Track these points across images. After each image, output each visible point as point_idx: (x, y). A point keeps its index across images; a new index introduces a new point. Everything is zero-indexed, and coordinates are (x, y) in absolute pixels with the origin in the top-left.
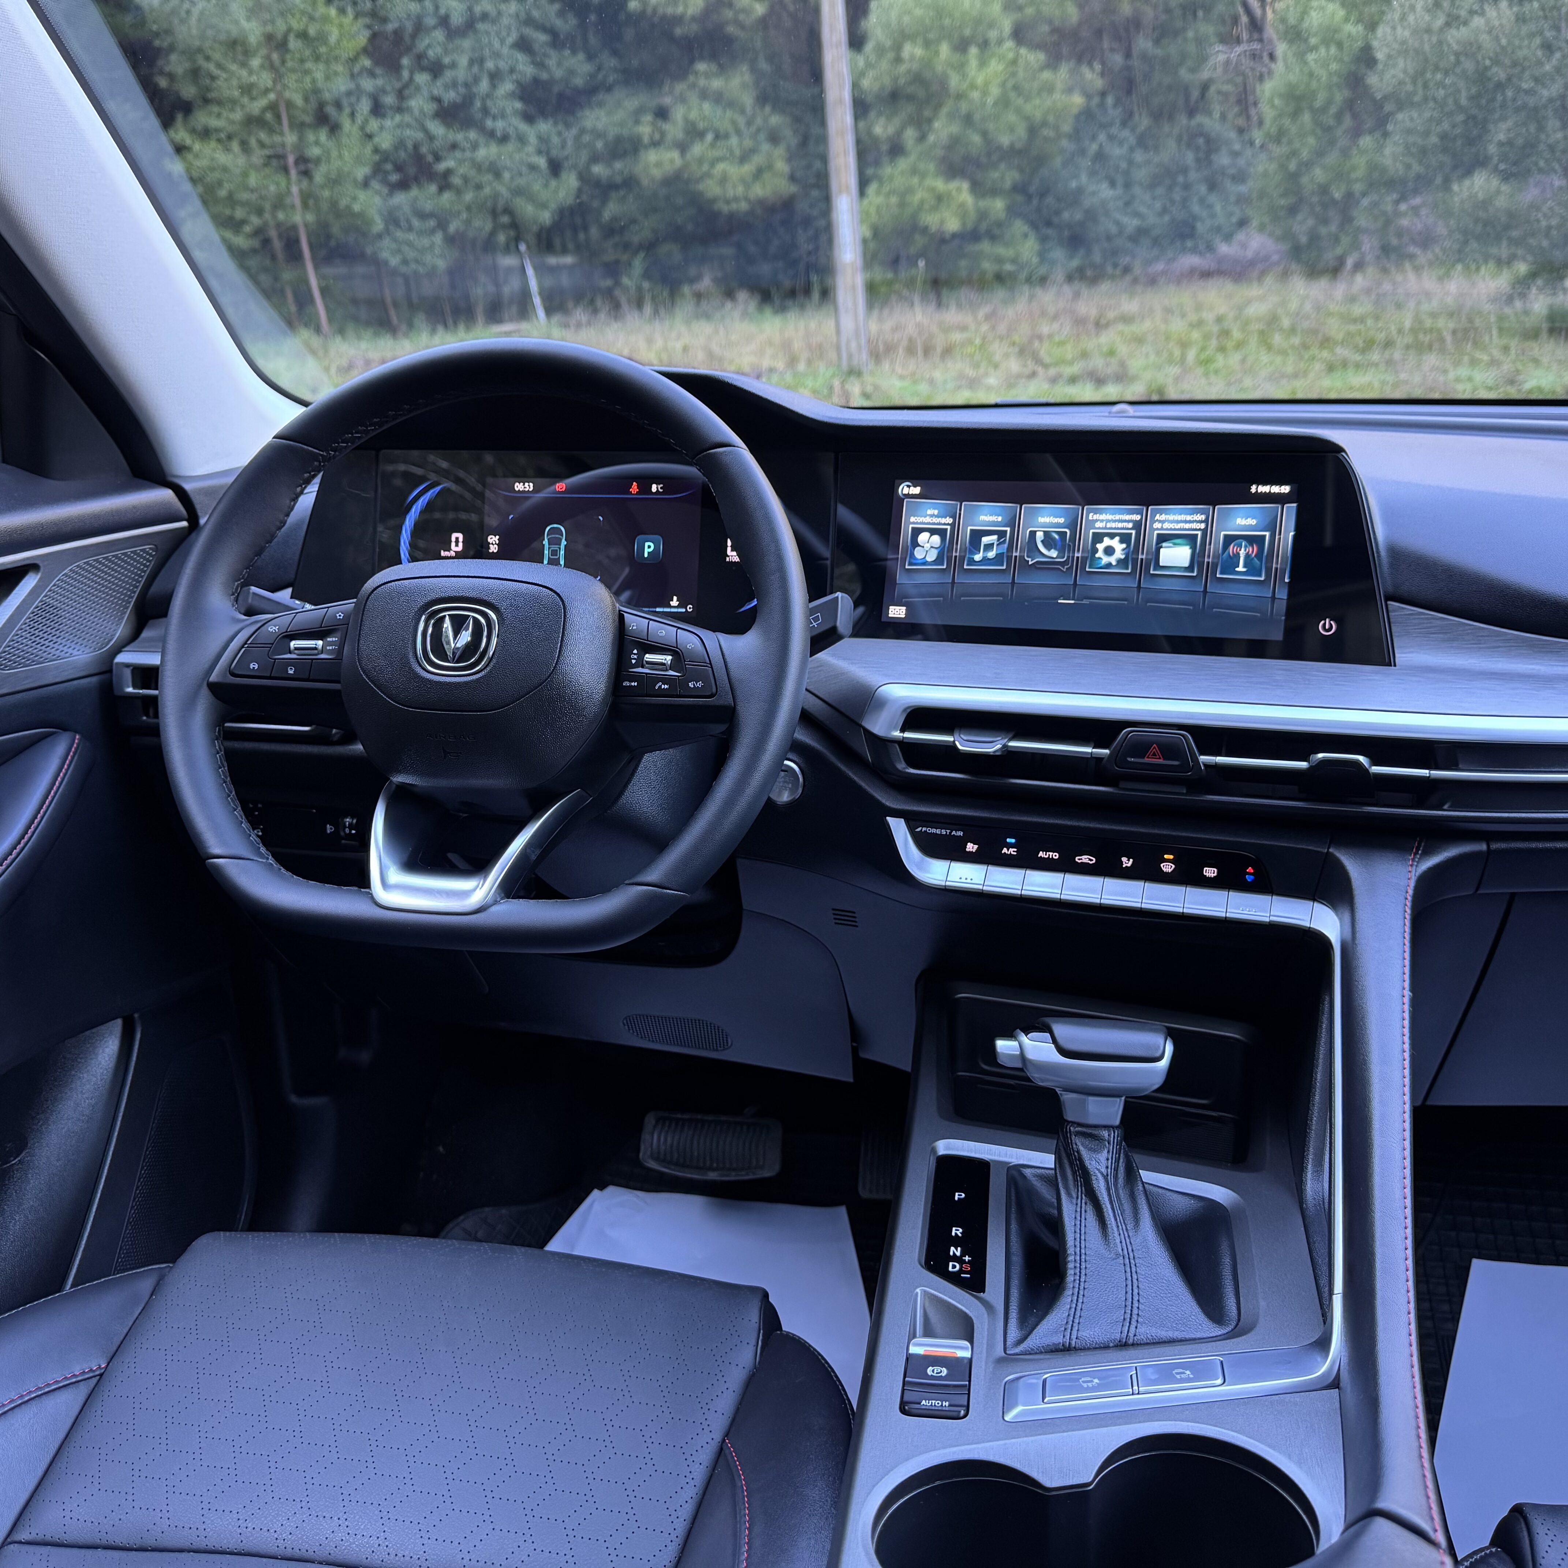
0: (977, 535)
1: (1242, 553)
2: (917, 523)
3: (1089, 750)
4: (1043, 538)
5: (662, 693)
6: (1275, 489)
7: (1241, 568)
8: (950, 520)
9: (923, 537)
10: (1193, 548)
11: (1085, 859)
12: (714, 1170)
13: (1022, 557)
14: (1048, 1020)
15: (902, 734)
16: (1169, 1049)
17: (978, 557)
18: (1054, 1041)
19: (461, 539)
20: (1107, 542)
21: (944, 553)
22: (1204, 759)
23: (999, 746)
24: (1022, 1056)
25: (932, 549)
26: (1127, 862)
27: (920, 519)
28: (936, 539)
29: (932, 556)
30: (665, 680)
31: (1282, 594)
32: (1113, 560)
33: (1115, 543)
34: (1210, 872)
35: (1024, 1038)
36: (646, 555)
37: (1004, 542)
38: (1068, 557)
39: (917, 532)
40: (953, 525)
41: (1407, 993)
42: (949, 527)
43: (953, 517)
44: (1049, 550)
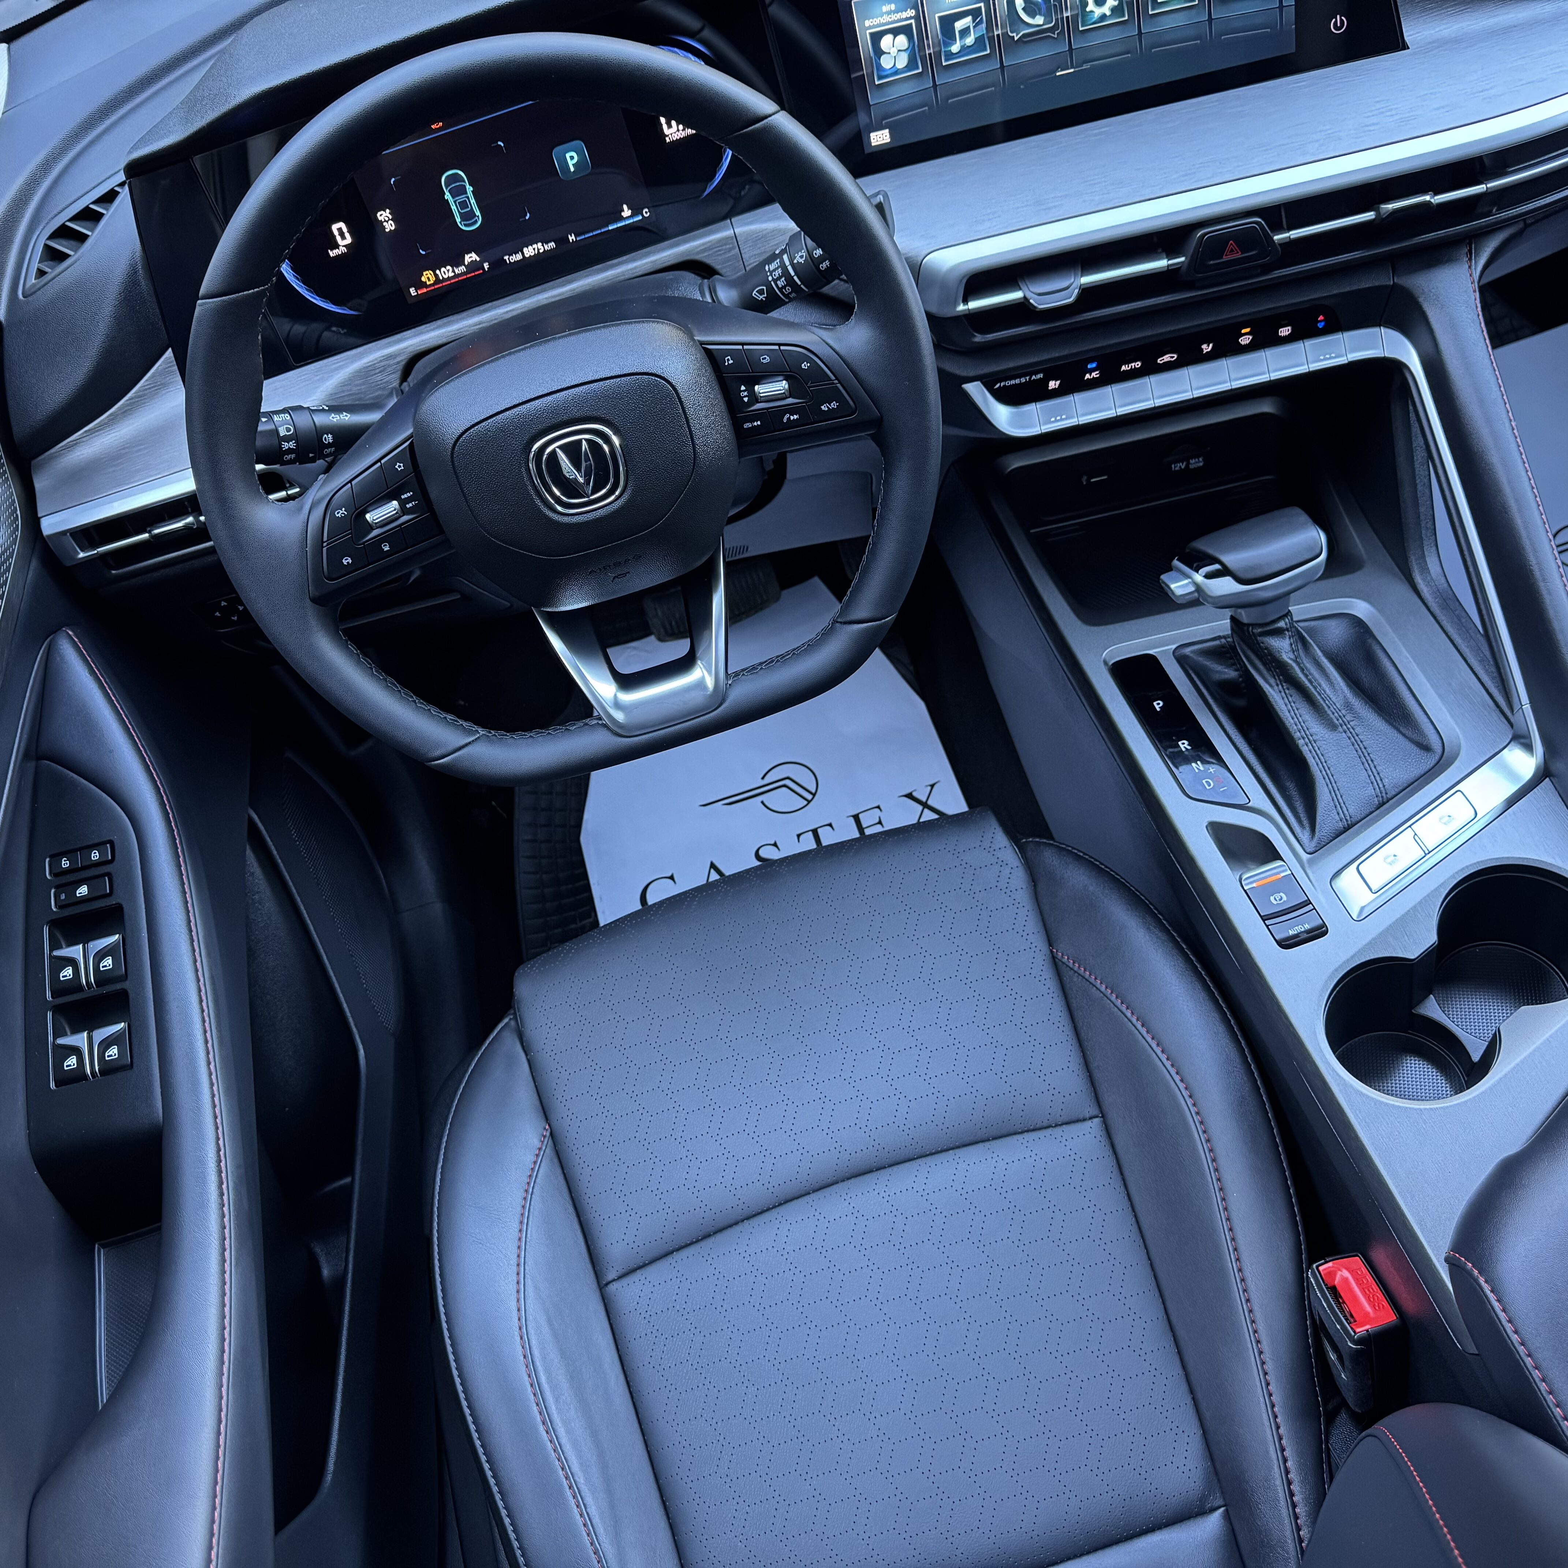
0: (948, 22)
2: (874, 27)
3: (1163, 263)
4: (1023, 5)
5: (792, 424)
8: (912, 13)
9: (886, 42)
11: (1167, 358)
13: (1005, 34)
15: (966, 307)
16: (1323, 539)
17: (955, 48)
18: (1228, 572)
19: (345, 229)
21: (916, 54)
22: (1278, 238)
23: (1076, 288)
25: (900, 53)
26: (1207, 349)
27: (876, 21)
28: (902, 40)
29: (902, 62)
30: (792, 410)
31: (1290, 1)
32: (1106, 9)
34: (1285, 331)
36: (572, 169)
37: (981, 21)
38: (1057, 20)
39: (877, 37)
40: (917, 18)
42: (913, 21)
43: (913, 7)
44: (1033, 17)
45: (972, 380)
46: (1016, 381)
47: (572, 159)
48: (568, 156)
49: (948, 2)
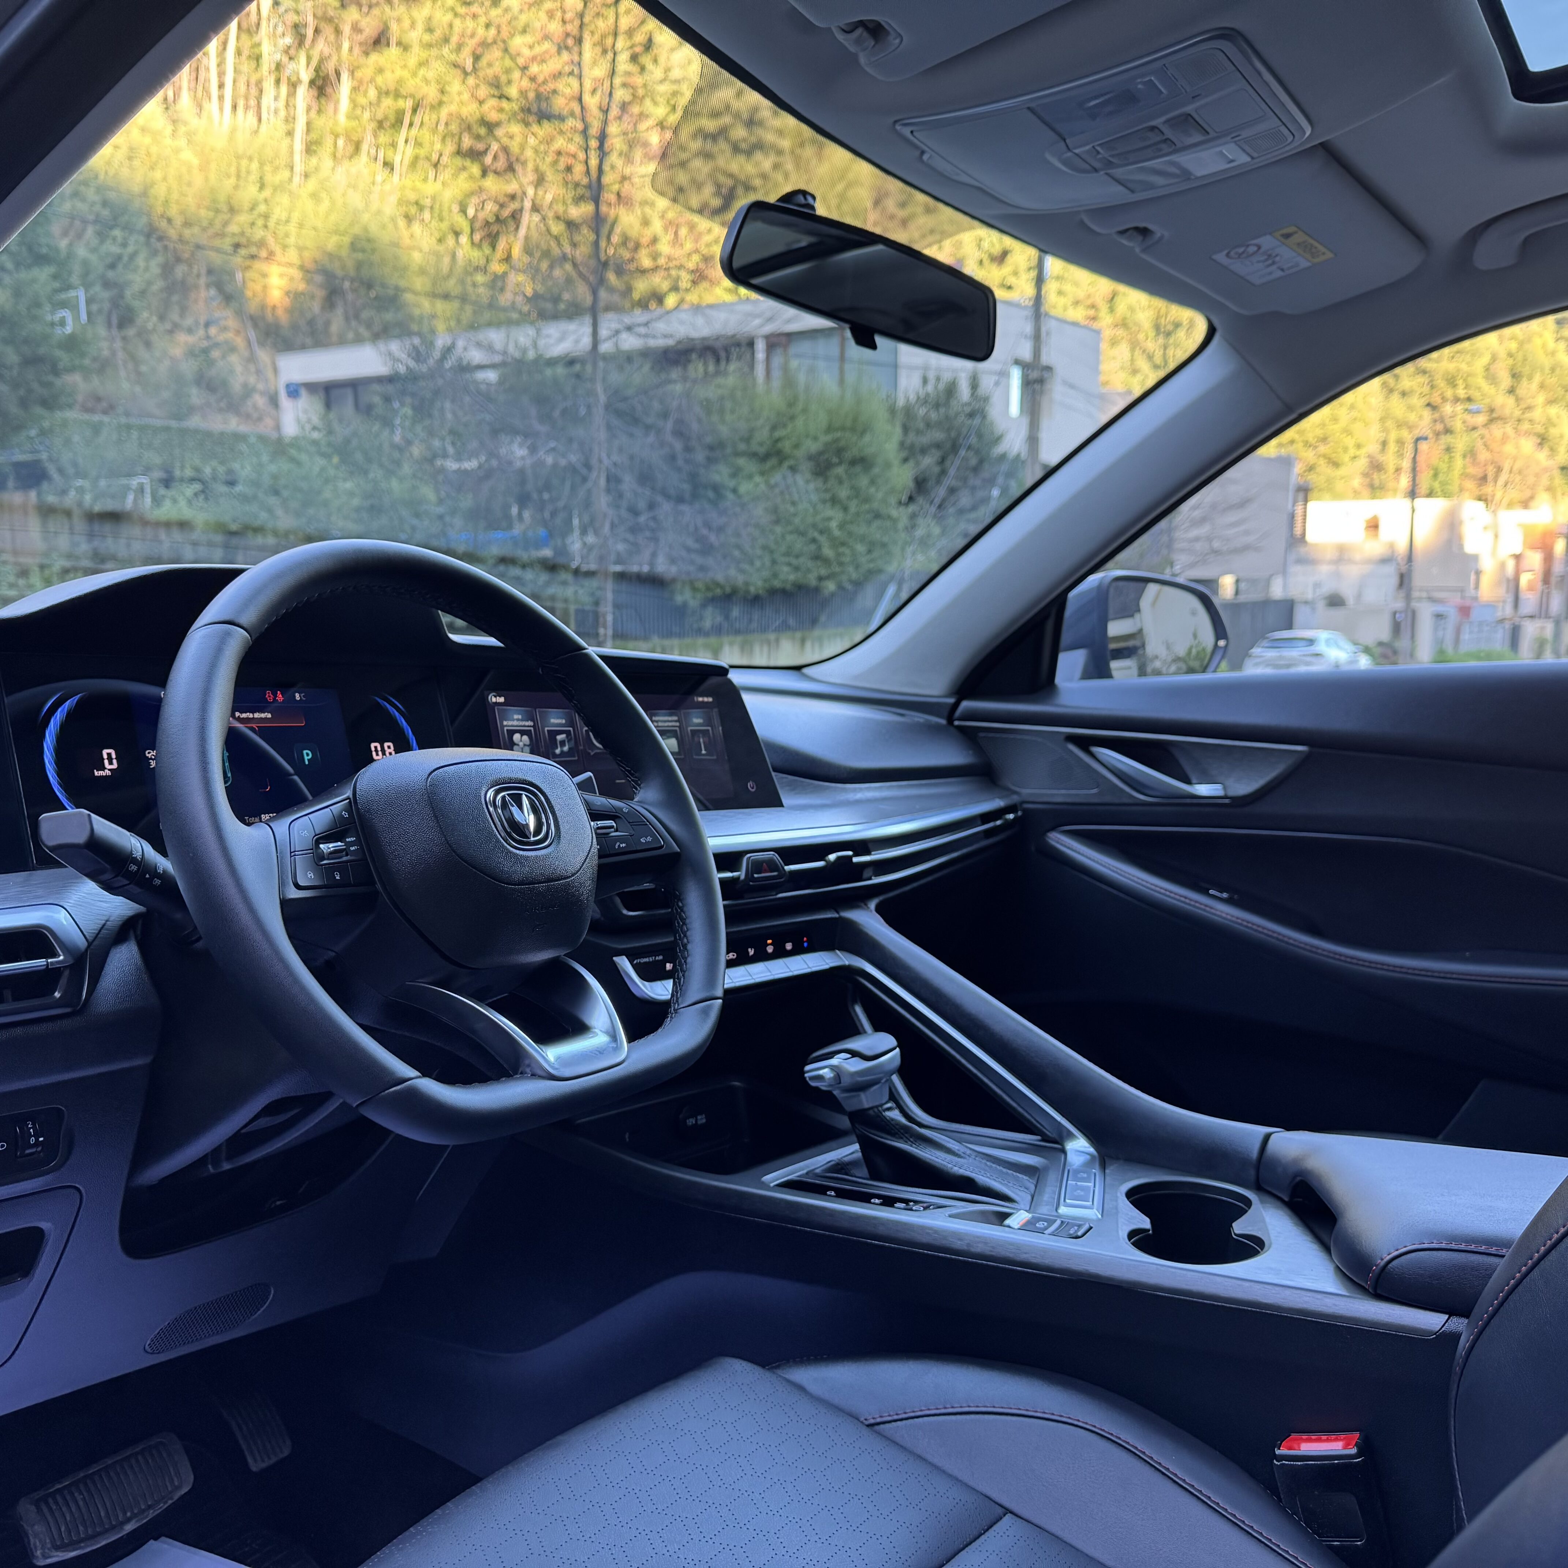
0: (552, 735)
2: (509, 726)
6: (705, 699)
7: (704, 752)
8: (531, 723)
9: (517, 737)
10: (677, 739)
13: (586, 750)
17: (558, 751)
19: (114, 756)
21: (534, 749)
22: (787, 868)
25: (525, 746)
26: (751, 952)
27: (510, 723)
28: (525, 738)
31: (727, 767)
34: (787, 946)
36: (307, 763)
39: (511, 733)
40: (534, 726)
42: (532, 729)
43: (532, 720)
45: (620, 953)
46: (646, 960)
48: (305, 752)
49: (553, 721)
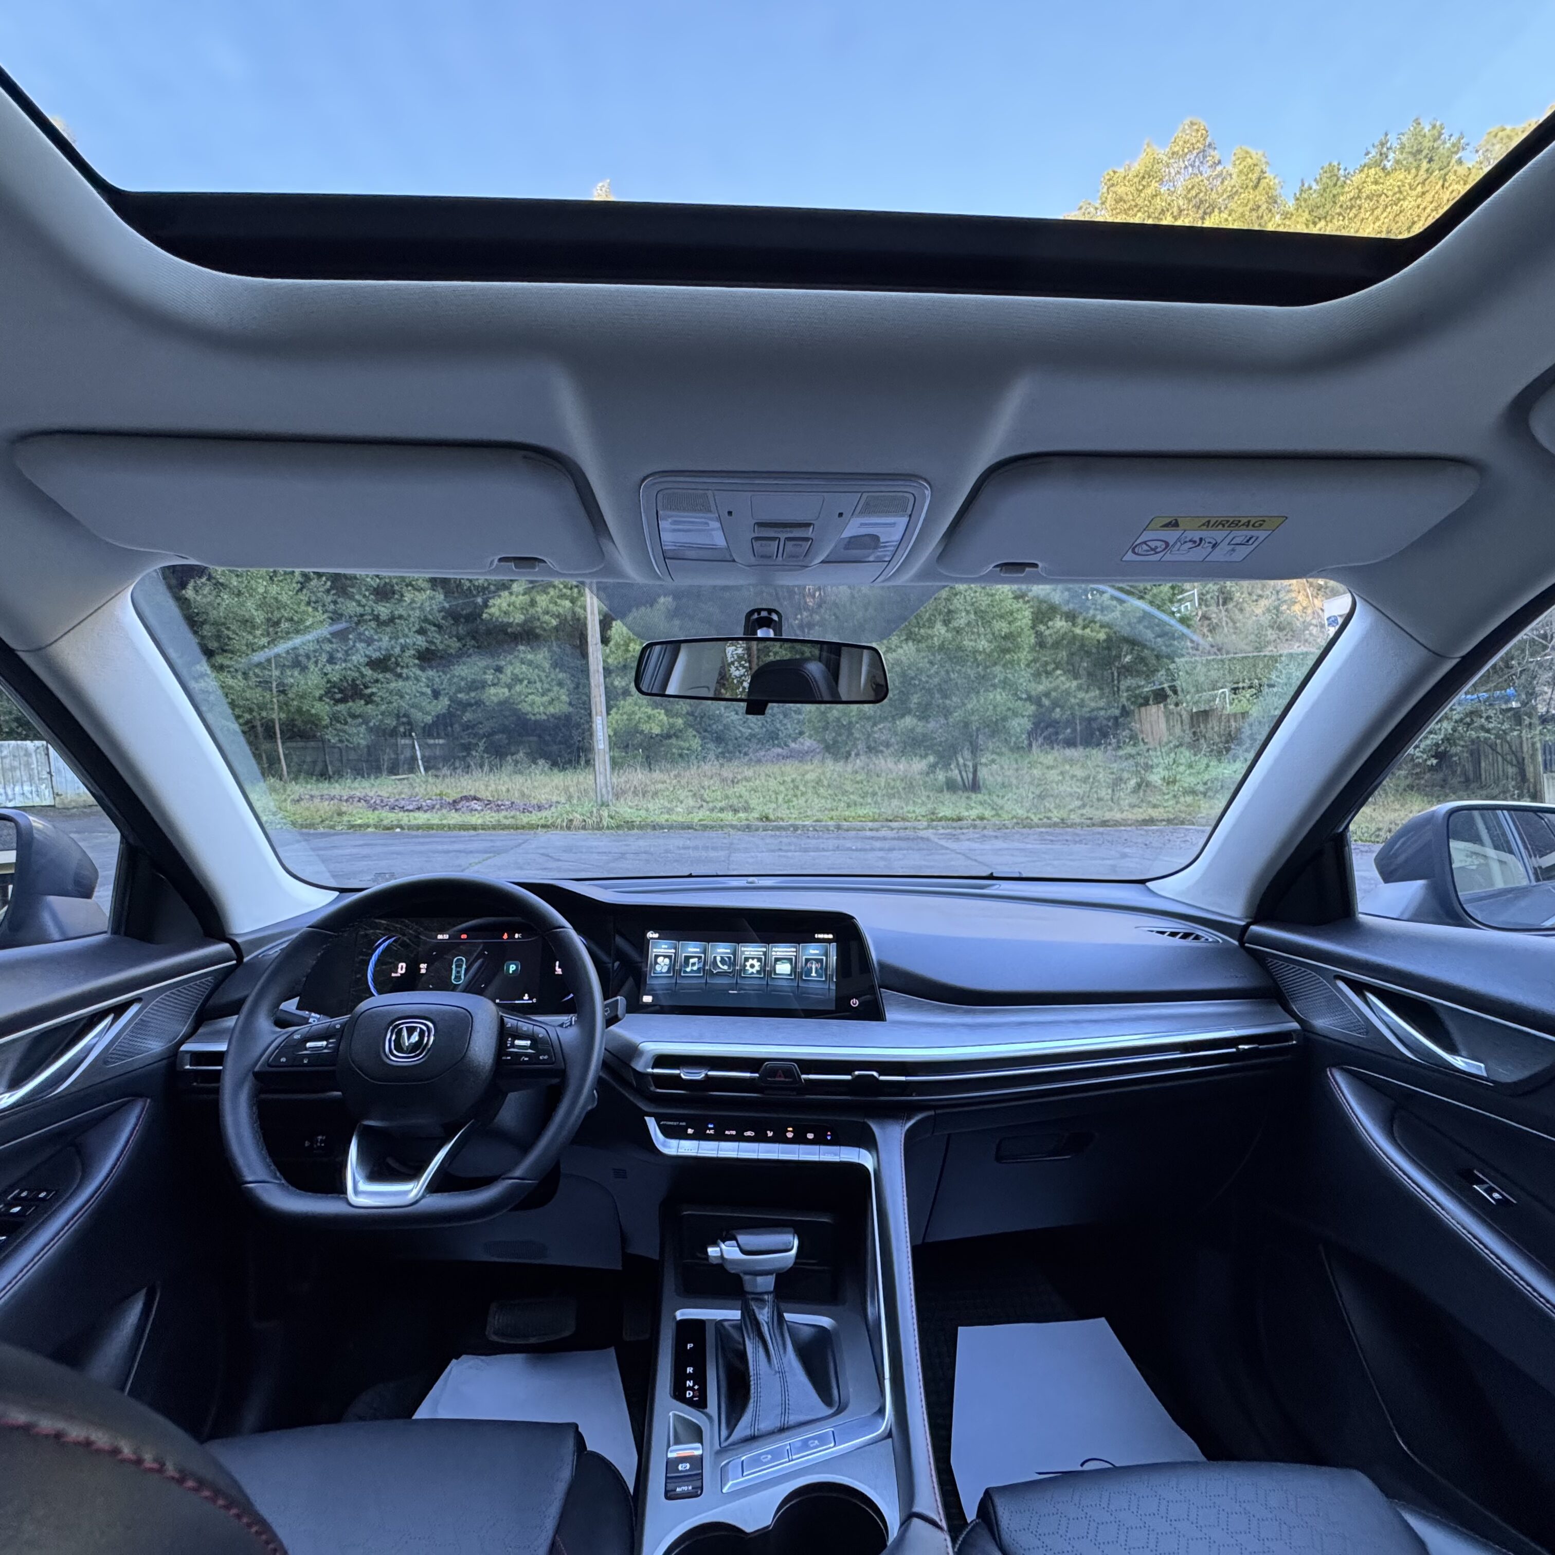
0: (687, 958)
1: (814, 967)
2: (657, 952)
3: (748, 1075)
4: (720, 960)
5: (524, 1062)
6: (826, 936)
7: (813, 975)
8: (673, 951)
9: (660, 960)
10: (791, 965)
11: (749, 1133)
12: (534, 1336)
13: (710, 969)
14: (734, 1232)
15: (652, 1070)
16: (796, 1243)
17: (688, 969)
18: (739, 1246)
19: (404, 967)
20: (751, 961)
21: (671, 968)
22: (804, 1076)
23: (703, 1075)
24: (722, 1256)
25: (665, 965)
26: (770, 1134)
27: (658, 950)
28: (667, 961)
29: (665, 969)
30: (526, 1055)
31: (833, 987)
32: (754, 970)
33: (755, 962)
34: (810, 1136)
35: (723, 1246)
36: (511, 972)
37: (701, 962)
38: (733, 969)
39: (657, 957)
40: (675, 954)
41: (905, 1198)
43: (675, 948)
44: (723, 966)
45: (650, 1115)
46: (672, 1123)
47: (512, 968)
48: (511, 966)
49: (690, 950)
